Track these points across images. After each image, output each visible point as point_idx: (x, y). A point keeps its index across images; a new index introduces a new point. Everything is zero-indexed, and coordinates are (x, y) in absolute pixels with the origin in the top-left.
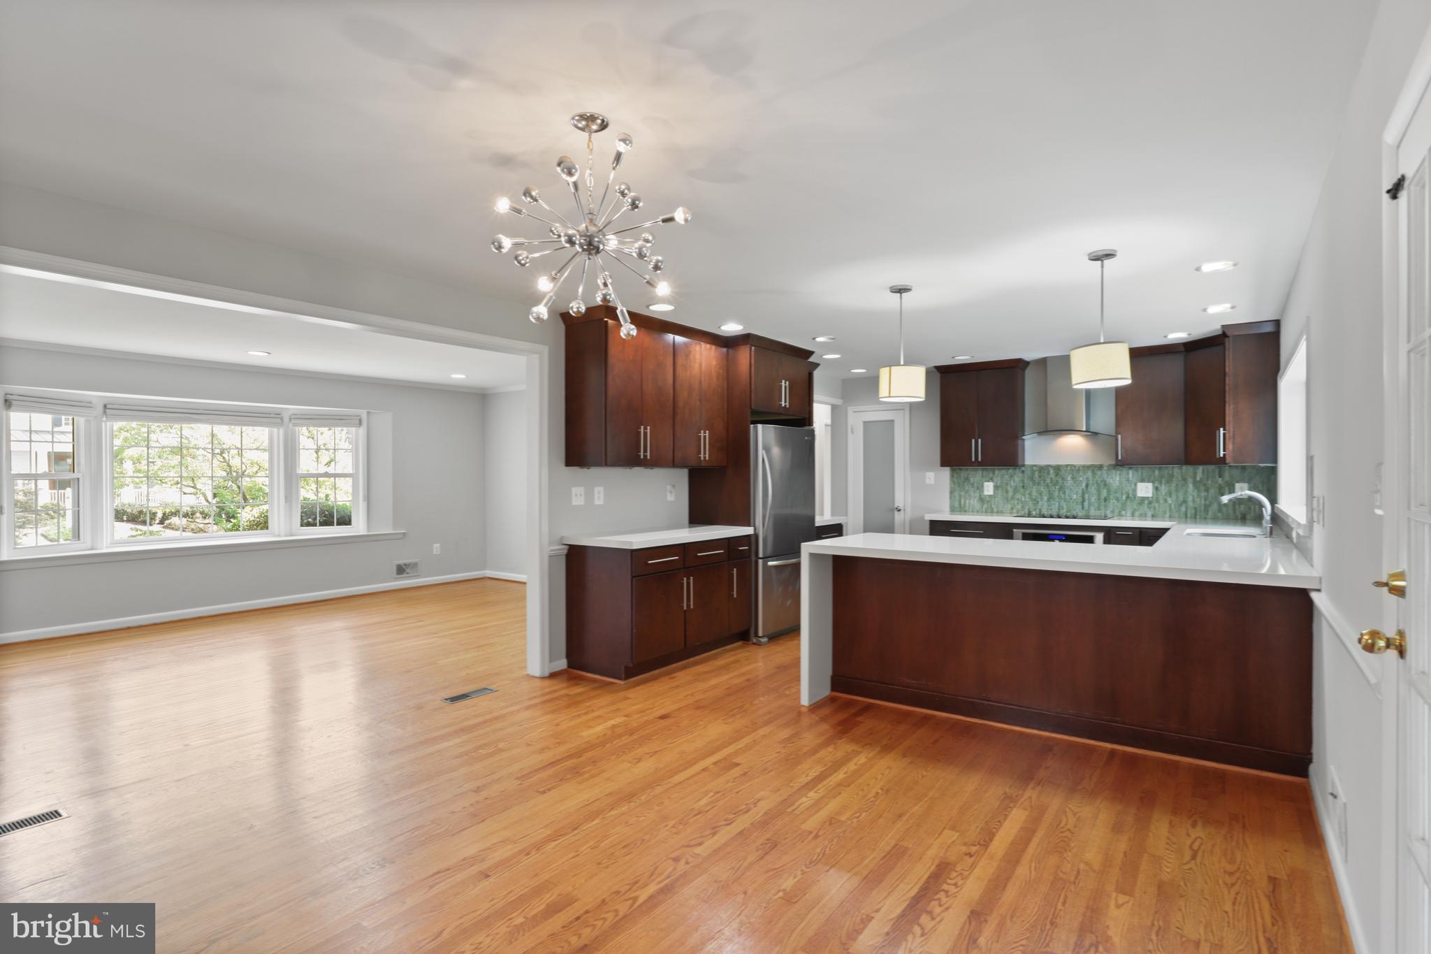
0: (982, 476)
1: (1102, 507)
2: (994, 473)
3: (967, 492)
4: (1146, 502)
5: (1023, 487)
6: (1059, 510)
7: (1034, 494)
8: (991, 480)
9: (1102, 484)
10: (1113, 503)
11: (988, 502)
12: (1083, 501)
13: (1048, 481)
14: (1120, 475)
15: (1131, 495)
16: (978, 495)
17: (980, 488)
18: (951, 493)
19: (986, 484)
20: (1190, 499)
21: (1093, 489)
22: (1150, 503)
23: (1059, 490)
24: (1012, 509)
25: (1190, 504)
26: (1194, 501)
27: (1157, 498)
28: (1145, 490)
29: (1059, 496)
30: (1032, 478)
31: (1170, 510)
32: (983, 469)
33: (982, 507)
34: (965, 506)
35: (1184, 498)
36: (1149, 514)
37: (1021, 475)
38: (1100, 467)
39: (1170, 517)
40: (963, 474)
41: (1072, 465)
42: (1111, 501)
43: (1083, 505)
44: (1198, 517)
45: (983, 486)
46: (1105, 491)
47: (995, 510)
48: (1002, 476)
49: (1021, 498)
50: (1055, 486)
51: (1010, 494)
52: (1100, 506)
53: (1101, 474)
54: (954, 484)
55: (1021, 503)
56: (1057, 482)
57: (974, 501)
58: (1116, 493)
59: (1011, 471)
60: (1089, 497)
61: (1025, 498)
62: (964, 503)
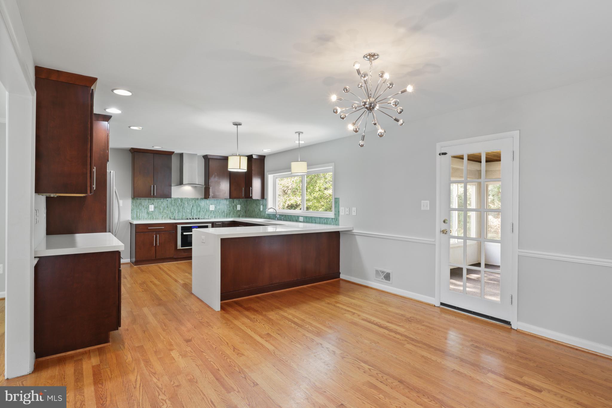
0: (148, 202)
1: (198, 215)
2: (154, 201)
3: (141, 209)
4: (213, 212)
5: (167, 207)
6: (182, 216)
7: (172, 210)
8: (153, 204)
9: (198, 205)
10: (202, 213)
11: (151, 214)
12: (192, 212)
13: (178, 204)
14: (204, 202)
15: (208, 210)
16: (146, 212)
17: (148, 208)
18: (132, 210)
19: (150, 206)
21: (195, 208)
22: (214, 212)
23: (182, 208)
24: (162, 217)
25: (225, 212)
26: (226, 211)
27: (216, 211)
28: (212, 208)
29: (182, 211)
30: (171, 203)
31: (220, 215)
32: (149, 199)
33: (149, 216)
36: (214, 216)
37: (166, 202)
38: (198, 199)
39: (220, 217)
40: (139, 201)
41: (187, 198)
43: (191, 214)
46: (199, 208)
47: (155, 218)
48: (158, 202)
49: (167, 212)
50: (181, 206)
51: (161, 210)
52: (197, 214)
53: (198, 202)
54: (134, 206)
55: (167, 214)
56: (182, 205)
57: (144, 214)
58: (203, 209)
59: (162, 200)
60: (193, 211)
61: (168, 212)
62: (139, 216)
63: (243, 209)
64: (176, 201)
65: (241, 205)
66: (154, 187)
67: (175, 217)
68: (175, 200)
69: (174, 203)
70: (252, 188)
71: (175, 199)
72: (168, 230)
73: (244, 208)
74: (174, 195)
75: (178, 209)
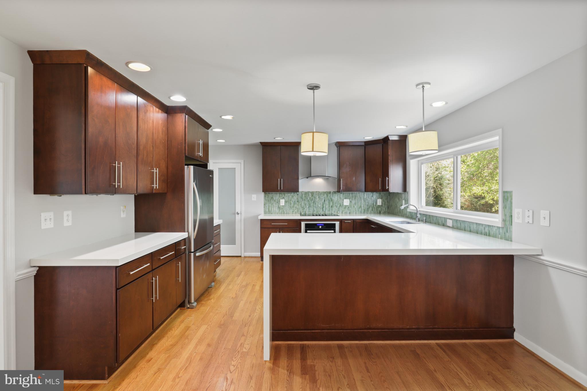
0: (279, 197)
1: (331, 210)
2: (285, 195)
3: (272, 204)
4: (347, 207)
5: (298, 201)
6: (313, 211)
7: (303, 204)
8: (284, 198)
9: (330, 200)
10: (334, 208)
11: (282, 209)
12: (323, 207)
13: (309, 198)
14: (337, 196)
15: (341, 205)
16: (277, 206)
17: (279, 202)
18: (264, 205)
19: (281, 200)
20: (362, 206)
21: (327, 202)
22: (348, 208)
23: (313, 203)
24: (293, 212)
25: (363, 208)
26: (364, 207)
27: (351, 206)
28: (346, 202)
29: (313, 206)
30: (302, 197)
31: (356, 211)
32: (280, 193)
33: (280, 211)
34: (271, 211)
35: (360, 206)
36: (348, 212)
37: (297, 196)
38: (330, 193)
39: (356, 213)
40: (270, 195)
41: (319, 192)
42: (334, 207)
43: (323, 209)
44: (365, 213)
45: (280, 201)
46: (332, 203)
47: (285, 212)
48: (289, 197)
49: (297, 207)
50: (312, 201)
51: (292, 205)
52: (329, 209)
53: (330, 196)
54: (266, 200)
55: (297, 209)
56: (312, 199)
57: (275, 208)
58: (336, 203)
59: (292, 194)
60: (325, 206)
61: (299, 207)
62: (271, 210)
63: (385, 204)
64: (307, 195)
65: (382, 199)
66: (281, 180)
67: (305, 212)
68: (305, 195)
69: (305, 197)
70: (388, 178)
71: (306, 192)
72: (292, 227)
73: (387, 203)
74: (301, 190)
75: (309, 203)
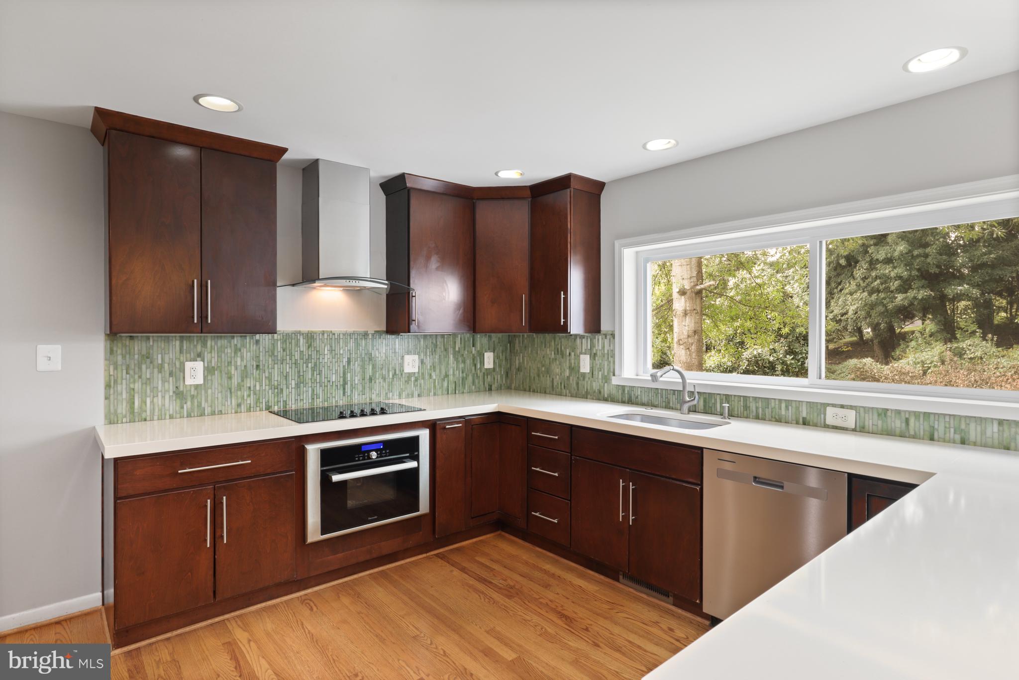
0: (181, 352)
1: (367, 390)
2: (204, 345)
3: (149, 380)
4: (413, 379)
5: (258, 366)
6: (313, 399)
7: (276, 377)
8: (200, 356)
9: (367, 358)
10: (378, 384)
11: (193, 397)
12: (345, 383)
13: (297, 356)
14: (387, 345)
15: (397, 373)
16: (172, 388)
17: (178, 373)
18: (108, 386)
19: (189, 365)
20: (451, 372)
21: (356, 366)
22: (416, 380)
23: (313, 369)
24: (239, 405)
25: (451, 377)
26: (454, 374)
27: (423, 374)
28: (411, 364)
29: (313, 381)
30: (272, 353)
31: (435, 386)
32: (182, 339)
33: (182, 407)
34: (142, 410)
35: (446, 373)
36: (416, 394)
37: (253, 347)
38: (365, 335)
39: (435, 394)
40: (138, 346)
41: (331, 332)
42: (377, 381)
43: (344, 389)
44: (457, 392)
45: (182, 370)
46: (371, 367)
47: (208, 410)
48: (221, 351)
49: (255, 386)
50: (307, 363)
51: (235, 381)
52: (364, 388)
53: (366, 345)
54: (116, 368)
55: (255, 394)
56: (310, 356)
57: (163, 397)
58: (382, 369)
59: (237, 340)
60: (351, 378)
61: (261, 386)
62: (141, 408)
63: (500, 366)
64: (290, 343)
65: (494, 352)
66: (203, 287)
67: (285, 402)
68: (284, 341)
69: (284, 350)
70: (566, 293)
71: (287, 335)
72: (269, 471)
73: (504, 362)
74: (283, 324)
75: (299, 372)
